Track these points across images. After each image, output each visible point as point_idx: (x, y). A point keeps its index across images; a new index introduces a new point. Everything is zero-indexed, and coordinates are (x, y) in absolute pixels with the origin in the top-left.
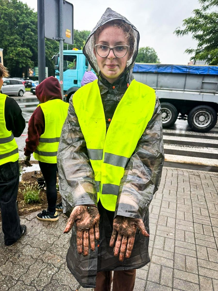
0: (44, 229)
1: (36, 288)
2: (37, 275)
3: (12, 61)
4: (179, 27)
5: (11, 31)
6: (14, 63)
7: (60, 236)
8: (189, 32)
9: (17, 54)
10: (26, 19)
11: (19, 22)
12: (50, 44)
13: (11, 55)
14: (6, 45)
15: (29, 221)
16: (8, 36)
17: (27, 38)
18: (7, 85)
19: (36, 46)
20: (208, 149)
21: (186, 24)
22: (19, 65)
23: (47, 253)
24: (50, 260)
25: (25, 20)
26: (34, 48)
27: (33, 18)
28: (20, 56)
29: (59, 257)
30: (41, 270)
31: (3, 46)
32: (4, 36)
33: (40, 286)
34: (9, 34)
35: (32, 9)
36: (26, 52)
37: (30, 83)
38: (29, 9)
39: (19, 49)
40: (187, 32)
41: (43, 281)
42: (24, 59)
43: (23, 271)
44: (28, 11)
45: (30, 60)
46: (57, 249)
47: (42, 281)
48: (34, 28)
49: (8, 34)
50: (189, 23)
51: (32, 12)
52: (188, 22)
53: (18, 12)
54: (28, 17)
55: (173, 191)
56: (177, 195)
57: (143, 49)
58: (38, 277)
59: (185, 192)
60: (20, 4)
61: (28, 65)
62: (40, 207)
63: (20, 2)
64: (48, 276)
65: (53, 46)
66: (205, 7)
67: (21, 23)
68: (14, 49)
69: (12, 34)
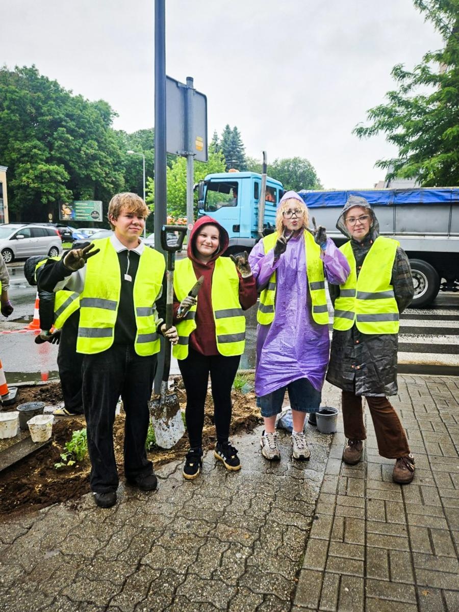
0: (197, 489)
1: (224, 582)
2: (217, 561)
3: (25, 190)
4: (362, 122)
5: (25, 133)
6: (31, 195)
7: (231, 498)
8: (380, 130)
9: (36, 177)
10: (56, 110)
11: (42, 115)
12: (105, 157)
13: (24, 178)
14: (14, 160)
15: (164, 479)
16: (18, 142)
17: (57, 146)
18: (25, 237)
19: (76, 161)
20: (445, 339)
21: (372, 118)
22: (41, 198)
23: (222, 527)
24: (231, 536)
25: (54, 111)
26: (73, 164)
27: (70, 109)
28: (44, 180)
29: (245, 531)
30: (222, 554)
31: (5, 161)
32: (8, 141)
33: (229, 578)
34: (19, 139)
35: (67, 91)
36: (57, 173)
37: (69, 232)
38: (62, 90)
39: (43, 167)
40: (376, 131)
41: (233, 570)
42: (52, 186)
43: (188, 558)
44: (59, 94)
45: (64, 187)
46: (236, 519)
47: (231, 571)
48: (73, 127)
49: (16, 139)
50: (377, 115)
51: (69, 97)
52: (375, 113)
53: (38, 96)
54: (60, 106)
55: (408, 411)
56: (415, 417)
57: (289, 163)
58: (221, 566)
59: (428, 412)
60: (43, 81)
61: (60, 197)
62: (174, 455)
63: (43, 77)
64: (239, 562)
65: (112, 159)
66: (405, 87)
67: (45, 118)
68: (32, 168)
69: (27, 138)
